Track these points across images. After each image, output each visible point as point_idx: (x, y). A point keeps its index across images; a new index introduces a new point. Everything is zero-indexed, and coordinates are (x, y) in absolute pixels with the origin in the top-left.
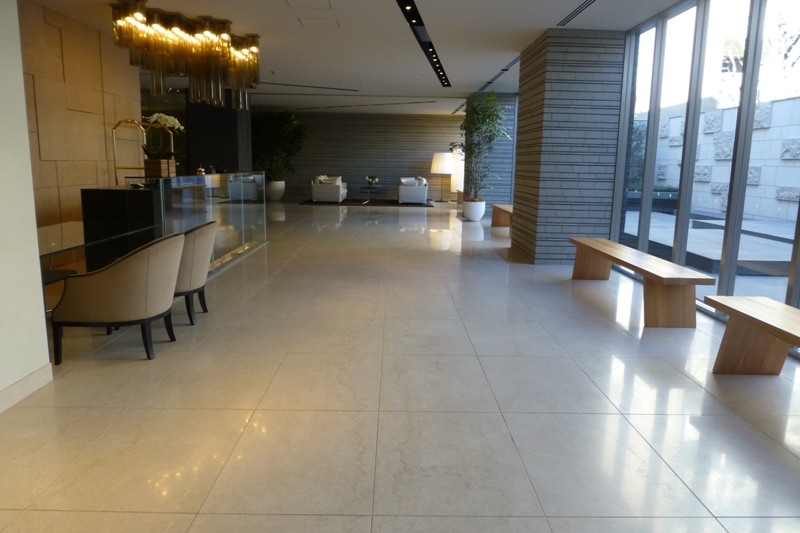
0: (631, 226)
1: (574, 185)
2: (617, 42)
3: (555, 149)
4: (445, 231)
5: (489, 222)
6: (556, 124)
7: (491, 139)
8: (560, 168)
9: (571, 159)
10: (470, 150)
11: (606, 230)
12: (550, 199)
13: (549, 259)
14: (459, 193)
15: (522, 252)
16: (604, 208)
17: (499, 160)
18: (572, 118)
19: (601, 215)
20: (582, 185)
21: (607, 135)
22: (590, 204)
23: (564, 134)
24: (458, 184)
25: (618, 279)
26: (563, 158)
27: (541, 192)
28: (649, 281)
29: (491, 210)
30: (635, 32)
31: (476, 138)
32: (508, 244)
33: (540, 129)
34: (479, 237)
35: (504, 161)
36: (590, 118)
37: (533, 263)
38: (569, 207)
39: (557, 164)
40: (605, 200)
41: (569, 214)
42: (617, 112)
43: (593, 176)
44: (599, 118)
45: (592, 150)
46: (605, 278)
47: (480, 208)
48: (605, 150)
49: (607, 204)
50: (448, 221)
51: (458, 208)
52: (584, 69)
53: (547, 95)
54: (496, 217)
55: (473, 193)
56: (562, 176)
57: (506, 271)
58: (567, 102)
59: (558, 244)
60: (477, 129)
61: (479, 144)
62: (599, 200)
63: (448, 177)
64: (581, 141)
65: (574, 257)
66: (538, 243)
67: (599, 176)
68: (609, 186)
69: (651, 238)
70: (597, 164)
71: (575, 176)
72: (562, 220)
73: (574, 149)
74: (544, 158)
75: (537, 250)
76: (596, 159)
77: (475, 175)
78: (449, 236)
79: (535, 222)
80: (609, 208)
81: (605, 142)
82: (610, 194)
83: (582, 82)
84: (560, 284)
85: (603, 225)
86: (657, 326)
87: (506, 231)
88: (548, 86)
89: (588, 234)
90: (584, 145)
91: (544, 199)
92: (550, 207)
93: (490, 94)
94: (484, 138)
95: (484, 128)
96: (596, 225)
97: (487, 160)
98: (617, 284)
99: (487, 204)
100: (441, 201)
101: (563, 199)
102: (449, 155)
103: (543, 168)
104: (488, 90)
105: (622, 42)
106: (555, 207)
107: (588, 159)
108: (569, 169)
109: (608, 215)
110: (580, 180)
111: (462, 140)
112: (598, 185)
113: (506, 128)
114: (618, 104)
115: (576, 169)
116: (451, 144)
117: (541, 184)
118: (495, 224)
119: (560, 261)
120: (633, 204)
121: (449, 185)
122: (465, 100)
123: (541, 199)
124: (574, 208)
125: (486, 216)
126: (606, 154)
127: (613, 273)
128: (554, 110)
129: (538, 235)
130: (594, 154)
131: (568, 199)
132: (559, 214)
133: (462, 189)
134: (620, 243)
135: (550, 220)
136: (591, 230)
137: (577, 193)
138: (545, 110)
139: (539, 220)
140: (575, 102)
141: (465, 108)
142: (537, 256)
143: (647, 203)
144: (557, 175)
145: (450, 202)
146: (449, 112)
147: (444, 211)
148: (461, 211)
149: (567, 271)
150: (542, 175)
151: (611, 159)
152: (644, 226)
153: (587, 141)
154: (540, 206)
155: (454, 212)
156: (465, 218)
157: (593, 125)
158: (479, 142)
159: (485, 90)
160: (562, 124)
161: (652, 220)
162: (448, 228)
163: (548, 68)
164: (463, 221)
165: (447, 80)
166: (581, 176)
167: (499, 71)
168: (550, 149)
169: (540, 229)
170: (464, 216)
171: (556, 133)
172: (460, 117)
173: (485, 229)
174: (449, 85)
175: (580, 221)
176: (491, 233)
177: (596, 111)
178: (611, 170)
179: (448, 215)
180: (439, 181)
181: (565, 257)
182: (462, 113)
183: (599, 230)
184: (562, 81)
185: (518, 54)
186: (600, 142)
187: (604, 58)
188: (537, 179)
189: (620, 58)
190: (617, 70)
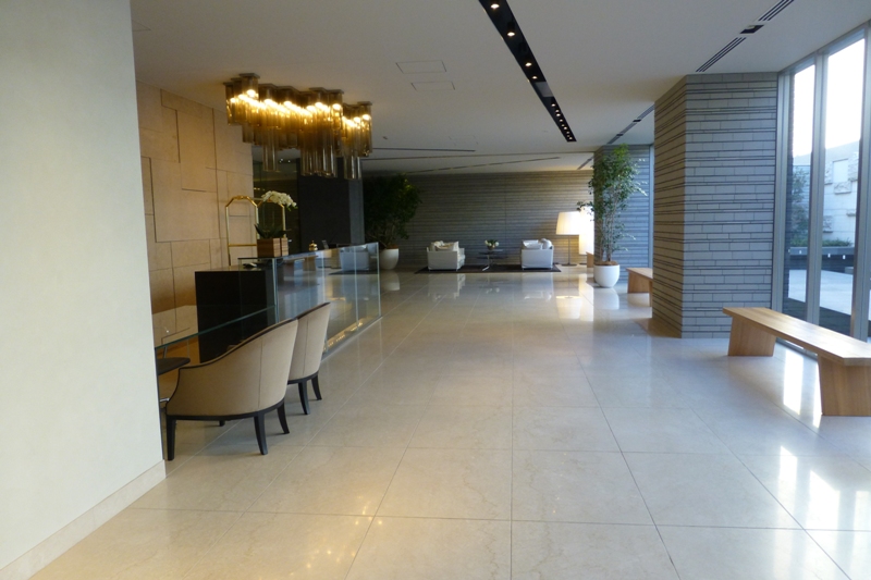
0: (797, 288)
1: (725, 246)
2: (768, 85)
3: (700, 207)
4: (575, 297)
5: (625, 288)
6: (701, 179)
7: (623, 196)
8: (707, 229)
9: (719, 217)
10: (600, 209)
11: (766, 297)
12: (697, 263)
13: (699, 332)
14: (588, 255)
15: (667, 323)
16: (763, 272)
17: (634, 219)
18: (719, 171)
19: (760, 279)
20: (734, 246)
21: (760, 189)
22: (745, 268)
23: (711, 190)
24: (587, 245)
25: (783, 355)
26: (709, 217)
27: (686, 256)
28: (828, 363)
29: (627, 274)
30: (789, 71)
31: (606, 195)
32: (648, 314)
33: (682, 185)
34: (615, 307)
35: (639, 219)
36: (739, 171)
37: (680, 337)
38: (719, 272)
39: (703, 224)
40: (762, 263)
41: (720, 280)
42: (772, 162)
43: (748, 236)
44: (750, 171)
45: (744, 206)
46: (768, 353)
47: (614, 273)
48: (760, 206)
49: (765, 267)
50: (577, 288)
51: (588, 272)
52: (731, 117)
53: (688, 147)
54: (633, 283)
55: (605, 256)
56: (710, 236)
57: (647, 346)
58: (715, 154)
59: (709, 314)
60: (607, 186)
61: (610, 202)
62: (756, 263)
63: (576, 237)
64: (731, 197)
65: (729, 329)
66: (684, 314)
67: (754, 236)
68: (767, 246)
69: (822, 304)
70: (751, 222)
71: (726, 236)
72: (712, 287)
73: (723, 206)
74: (687, 218)
75: (684, 321)
76: (750, 216)
77: (607, 236)
78: (579, 304)
79: (680, 290)
80: (769, 272)
81: (760, 197)
82: (769, 255)
83: (727, 131)
84: (714, 362)
85: (762, 292)
86: (838, 415)
87: (646, 298)
88: (688, 138)
89: (745, 303)
90: (734, 202)
91: (691, 263)
92: (697, 272)
93: (620, 147)
94: (615, 195)
95: (615, 184)
96: (753, 292)
97: (620, 219)
98: (782, 361)
99: (621, 268)
100: (569, 265)
101: (713, 263)
102: (575, 214)
103: (687, 229)
104: (618, 142)
105: (774, 84)
106: (704, 272)
107: (739, 217)
108: (718, 228)
109: (768, 280)
110: (731, 241)
111: (590, 198)
112: (754, 246)
113: (641, 183)
114: (773, 153)
115: (726, 228)
116: (579, 204)
117: (686, 247)
118: (631, 291)
119: (712, 334)
120: (799, 262)
121: (577, 247)
122: (592, 155)
123: (686, 264)
124: (725, 272)
125: (621, 280)
126: (762, 210)
127: (778, 348)
128: (697, 164)
129: (684, 305)
130: (748, 211)
131: (719, 263)
132: (708, 280)
133: (592, 251)
134: (784, 312)
135: (697, 287)
136: (748, 297)
137: (728, 256)
138: (687, 164)
139: (684, 287)
140: (722, 154)
141: (592, 163)
142: (684, 328)
143: (815, 260)
144: (704, 236)
145: (579, 266)
146: (574, 168)
147: (573, 276)
148: (592, 276)
149: (721, 346)
150: (686, 237)
151: (769, 216)
152: (813, 288)
153: (738, 197)
154: (685, 272)
155: (584, 276)
156: (597, 283)
157: (745, 179)
158: (610, 199)
159: (615, 143)
160: (707, 179)
161: (822, 281)
162: (578, 295)
163: (688, 118)
164: (595, 287)
165: (571, 135)
166: (732, 236)
167: (631, 122)
168: (694, 207)
169: (686, 297)
170: (595, 282)
171: (700, 190)
172: (587, 172)
173: (621, 295)
174: (574, 140)
175: (734, 287)
176: (628, 301)
177: (747, 163)
178: (769, 228)
179: (577, 281)
180: (566, 242)
181: (718, 329)
182: (589, 167)
183: (758, 297)
184: (704, 132)
185: (653, 104)
186: (754, 197)
187: (753, 103)
188: (681, 241)
189: (772, 102)
190: (769, 116)
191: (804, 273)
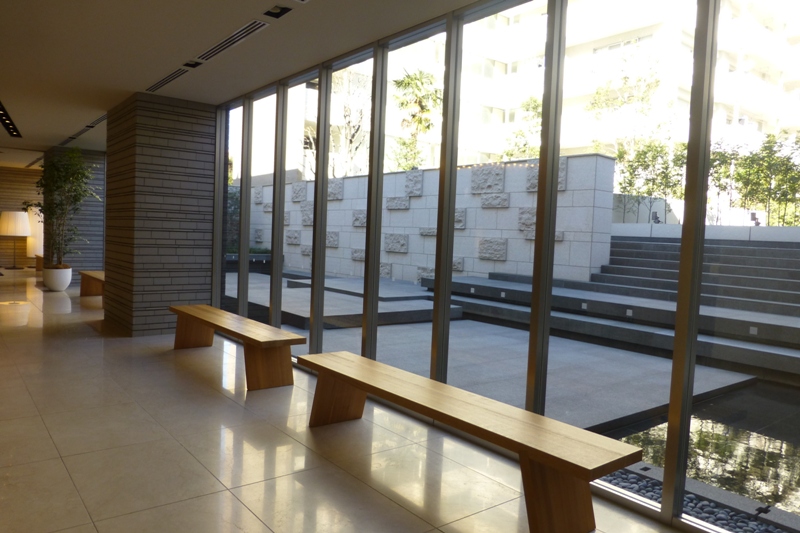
0: (231, 290)
1: (172, 251)
2: (208, 115)
3: (150, 214)
4: (21, 303)
5: (77, 291)
6: (150, 189)
7: (76, 199)
8: (156, 235)
9: (167, 225)
10: (50, 212)
11: (207, 295)
12: (146, 266)
13: (148, 330)
14: (38, 258)
15: (118, 324)
16: (204, 274)
17: (88, 223)
18: (167, 184)
19: (202, 280)
20: (180, 251)
21: (203, 202)
22: (189, 270)
23: (159, 199)
24: (36, 246)
25: (222, 345)
26: (158, 224)
27: (136, 260)
28: (249, 346)
29: (80, 277)
30: (226, 107)
31: (57, 198)
32: (100, 316)
33: (132, 193)
34: (66, 310)
35: (93, 223)
36: (184, 185)
37: (131, 336)
38: (167, 274)
39: (152, 230)
40: (204, 266)
41: (168, 281)
42: (211, 181)
43: (192, 243)
44: (194, 186)
45: (189, 216)
46: (208, 344)
47: (67, 275)
48: (202, 217)
49: (206, 270)
50: (25, 292)
51: (37, 276)
52: (177, 137)
53: (138, 159)
54: (86, 285)
55: (55, 259)
56: (159, 242)
57: (97, 350)
58: (163, 168)
59: (157, 313)
60: (58, 188)
61: (61, 204)
62: (198, 266)
63: (24, 239)
64: (177, 208)
65: (175, 325)
66: (135, 314)
67: (197, 243)
68: (207, 252)
69: (250, 300)
70: (194, 231)
71: (173, 242)
72: (161, 288)
73: (170, 215)
74: (137, 223)
75: (135, 321)
76: (193, 226)
77: (58, 239)
78: (28, 310)
79: (130, 292)
80: (209, 274)
81: (202, 209)
82: (209, 260)
83: (175, 149)
84: (161, 356)
85: (203, 291)
86: (259, 389)
87: (98, 300)
88: (138, 150)
89: (190, 301)
90: (180, 212)
91: (141, 266)
92: (147, 274)
93: (72, 150)
94: (67, 198)
95: (67, 187)
96: (197, 291)
97: (73, 222)
98: (221, 349)
99: (73, 271)
100: (14, 268)
101: (161, 266)
102: (23, 215)
103: (137, 234)
104: (69, 145)
105: (213, 115)
106: (153, 275)
107: (185, 225)
108: (166, 235)
109: (208, 280)
110: (178, 247)
111: (40, 198)
112: (197, 252)
113: (94, 189)
114: (212, 173)
115: (174, 235)
116: (25, 203)
117: (136, 251)
118: (84, 293)
119: (161, 331)
120: (232, 266)
121: (24, 248)
122: (42, 154)
123: (136, 266)
124: (173, 274)
125: (73, 284)
126: (203, 221)
127: (216, 339)
128: (146, 175)
129: (135, 305)
130: (192, 220)
131: (166, 266)
132: (157, 281)
133: (41, 252)
134: (222, 308)
135: (146, 288)
136: (192, 296)
137: (175, 259)
138: (137, 174)
139: (135, 289)
140: (169, 169)
141: (42, 162)
142: (134, 328)
143: (244, 265)
144: (153, 242)
145: (26, 269)
146: (22, 165)
147: (19, 280)
148: (41, 279)
149: (168, 341)
150: (136, 241)
151: (208, 226)
152: (243, 287)
153: (183, 208)
154: (136, 275)
155: (33, 280)
156: (47, 288)
157: (189, 192)
158: (62, 200)
160: (156, 190)
161: (250, 281)
162: (25, 300)
163: (138, 132)
164: (45, 291)
165: (15, 129)
166: (178, 242)
167: (83, 126)
168: (144, 214)
169: (136, 298)
170: (44, 286)
171: (149, 199)
172: (36, 171)
173: (73, 299)
174: (19, 135)
175: (180, 287)
176: (80, 304)
177: (191, 179)
178: (208, 236)
179: (24, 285)
180: (11, 244)
181: (166, 326)
182: (37, 167)
183: (200, 296)
184: (154, 146)
185: (103, 113)
186: (196, 209)
187: (197, 128)
188: (132, 246)
189: (212, 130)
190: (209, 141)
191: (236, 274)
